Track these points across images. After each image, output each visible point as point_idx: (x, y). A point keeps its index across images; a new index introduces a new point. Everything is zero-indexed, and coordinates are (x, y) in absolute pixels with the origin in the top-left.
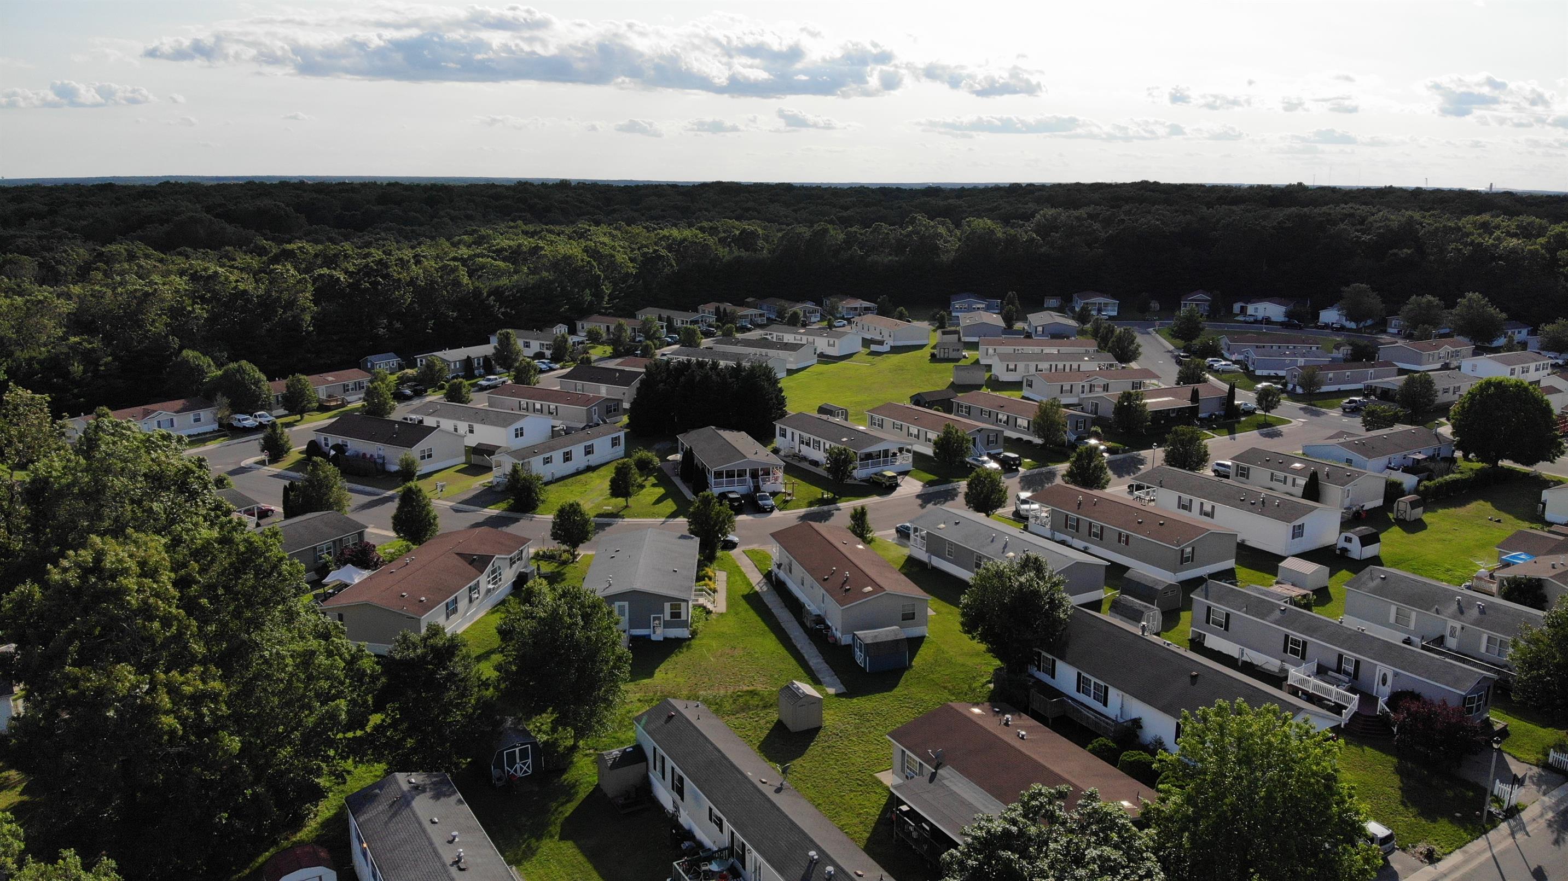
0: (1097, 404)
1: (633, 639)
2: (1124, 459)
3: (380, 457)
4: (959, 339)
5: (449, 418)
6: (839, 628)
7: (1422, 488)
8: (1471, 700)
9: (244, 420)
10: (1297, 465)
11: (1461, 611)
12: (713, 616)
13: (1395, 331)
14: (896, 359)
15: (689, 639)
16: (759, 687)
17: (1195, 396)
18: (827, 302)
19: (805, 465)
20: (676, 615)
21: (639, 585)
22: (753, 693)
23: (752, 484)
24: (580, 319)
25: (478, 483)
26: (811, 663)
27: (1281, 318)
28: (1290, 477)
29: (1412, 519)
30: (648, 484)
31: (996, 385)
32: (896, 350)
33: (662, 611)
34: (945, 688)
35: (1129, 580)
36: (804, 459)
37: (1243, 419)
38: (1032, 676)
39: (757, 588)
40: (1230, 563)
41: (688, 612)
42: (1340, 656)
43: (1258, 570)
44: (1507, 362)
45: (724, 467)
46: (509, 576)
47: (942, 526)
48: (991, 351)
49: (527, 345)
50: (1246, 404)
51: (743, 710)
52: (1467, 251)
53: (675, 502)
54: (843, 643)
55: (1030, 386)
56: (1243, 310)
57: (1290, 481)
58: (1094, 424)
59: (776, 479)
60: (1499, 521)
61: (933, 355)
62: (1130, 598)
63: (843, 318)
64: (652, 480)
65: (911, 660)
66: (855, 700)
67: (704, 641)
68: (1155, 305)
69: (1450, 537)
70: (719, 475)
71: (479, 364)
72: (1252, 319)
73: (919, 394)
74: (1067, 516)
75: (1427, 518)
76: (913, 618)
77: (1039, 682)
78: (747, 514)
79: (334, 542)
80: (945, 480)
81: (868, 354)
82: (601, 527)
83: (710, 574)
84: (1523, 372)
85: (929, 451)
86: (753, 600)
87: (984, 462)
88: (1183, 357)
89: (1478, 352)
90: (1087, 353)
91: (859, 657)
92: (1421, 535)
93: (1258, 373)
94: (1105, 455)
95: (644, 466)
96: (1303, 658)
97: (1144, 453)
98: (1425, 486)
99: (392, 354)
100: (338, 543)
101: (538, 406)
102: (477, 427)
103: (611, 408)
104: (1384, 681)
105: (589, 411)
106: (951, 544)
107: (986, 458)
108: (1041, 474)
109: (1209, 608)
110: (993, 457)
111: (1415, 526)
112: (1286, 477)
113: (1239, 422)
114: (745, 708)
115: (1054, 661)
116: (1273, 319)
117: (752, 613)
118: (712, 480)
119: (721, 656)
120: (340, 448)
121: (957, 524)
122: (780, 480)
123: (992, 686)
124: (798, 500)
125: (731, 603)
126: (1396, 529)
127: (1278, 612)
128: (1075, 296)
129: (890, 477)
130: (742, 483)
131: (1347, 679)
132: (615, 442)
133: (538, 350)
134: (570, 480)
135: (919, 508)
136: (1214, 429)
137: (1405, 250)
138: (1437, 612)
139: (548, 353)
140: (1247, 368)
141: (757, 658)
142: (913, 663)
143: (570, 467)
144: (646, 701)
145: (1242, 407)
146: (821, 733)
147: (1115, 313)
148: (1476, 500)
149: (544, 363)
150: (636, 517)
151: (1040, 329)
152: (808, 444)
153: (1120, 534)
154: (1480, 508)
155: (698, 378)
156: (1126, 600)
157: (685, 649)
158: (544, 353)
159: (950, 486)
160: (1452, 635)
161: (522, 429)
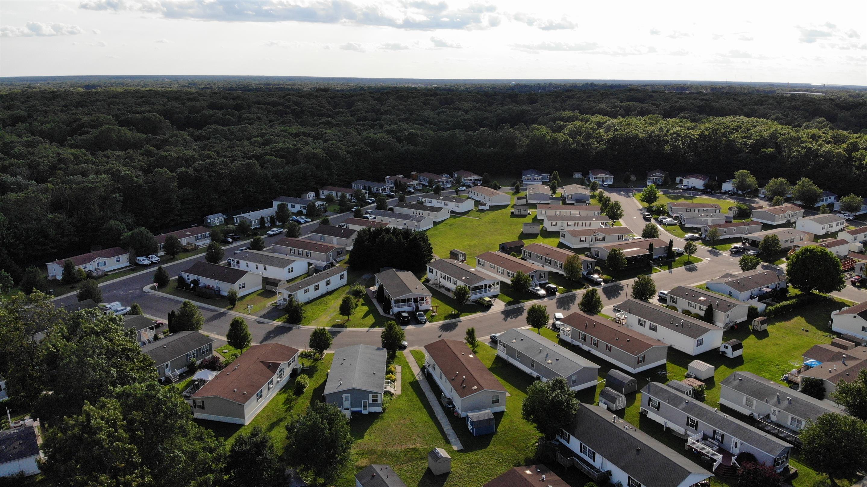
0: (598, 251)
1: (353, 413)
2: (612, 286)
3: (217, 287)
4: (527, 201)
5: (252, 262)
6: (460, 408)
7: (768, 311)
8: (779, 459)
9: (143, 260)
10: (702, 298)
11: (779, 402)
12: (395, 397)
13: (763, 196)
14: (493, 214)
15: (382, 413)
16: (418, 446)
17: (651, 248)
18: (456, 175)
19: (442, 291)
20: (375, 400)
21: (355, 386)
22: (415, 450)
23: (414, 306)
24: (322, 188)
25: (269, 303)
26: (445, 429)
27: (702, 187)
28: (698, 305)
29: (761, 330)
30: (359, 303)
31: (546, 234)
32: (493, 208)
33: (368, 399)
34: (514, 446)
35: (610, 376)
36: (443, 287)
37: (677, 259)
38: (558, 441)
39: (417, 378)
40: (664, 361)
41: (381, 399)
42: (714, 431)
43: (677, 365)
44: (820, 222)
45: (400, 298)
46: (288, 371)
47: (514, 341)
48: (543, 212)
49: (293, 207)
50: (679, 250)
51: (410, 461)
52: (803, 152)
53: (374, 316)
54: (462, 416)
55: (564, 237)
56: (681, 181)
57: (698, 307)
58: (596, 265)
59: (427, 303)
60: (807, 331)
61: (512, 213)
62: (610, 389)
63: (464, 185)
64: (362, 301)
65: (497, 427)
66: (467, 454)
67: (390, 415)
68: (633, 178)
69: (780, 342)
70: (397, 301)
71: (267, 220)
72: (686, 188)
73: (504, 244)
74: (580, 332)
75: (770, 329)
76: (498, 402)
77: (561, 443)
78: (412, 325)
79: (197, 350)
80: (517, 301)
81: (477, 211)
82: (334, 334)
83: (393, 369)
84: (829, 227)
85: (508, 281)
86: (415, 385)
87: (538, 290)
88: (647, 215)
89: (805, 215)
90: (594, 216)
91: (470, 427)
92: (765, 341)
93: (687, 226)
94: (602, 284)
95: (357, 294)
96: (696, 429)
97: (623, 282)
98: (769, 310)
99: (221, 214)
100: (198, 351)
101: (300, 252)
102: (268, 267)
103: (340, 252)
104: (736, 446)
105: (328, 256)
106: (519, 353)
107: (538, 288)
108: (568, 297)
109: (650, 398)
110: (542, 286)
111: (762, 335)
112: (696, 305)
113: (674, 261)
114: (411, 459)
115: (569, 436)
116: (697, 187)
117: (414, 395)
118: (393, 304)
119: (399, 424)
120: (196, 282)
121: (522, 340)
122: (429, 303)
123: (537, 444)
124: (439, 315)
125: (404, 389)
126: (752, 336)
127: (684, 403)
128: (590, 172)
129: (488, 301)
130: (409, 305)
131: (717, 444)
132: (342, 277)
133: (299, 209)
134: (319, 301)
135: (504, 321)
136: (661, 266)
137: (770, 149)
138: (767, 402)
139: (304, 211)
140: (681, 223)
141: (417, 426)
142: (498, 430)
143: (318, 293)
144: (360, 454)
145: (677, 251)
146: (450, 476)
147: (611, 183)
148: (796, 316)
149: (302, 218)
150: (353, 327)
151: (570, 196)
152: (444, 278)
153: (607, 345)
154: (799, 321)
155: (386, 239)
156: (608, 391)
157: (380, 420)
158: (302, 211)
159: (519, 305)
160: (774, 414)
161: (292, 268)
